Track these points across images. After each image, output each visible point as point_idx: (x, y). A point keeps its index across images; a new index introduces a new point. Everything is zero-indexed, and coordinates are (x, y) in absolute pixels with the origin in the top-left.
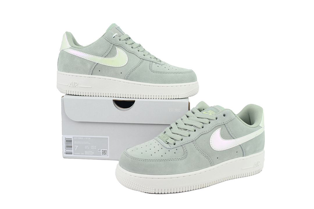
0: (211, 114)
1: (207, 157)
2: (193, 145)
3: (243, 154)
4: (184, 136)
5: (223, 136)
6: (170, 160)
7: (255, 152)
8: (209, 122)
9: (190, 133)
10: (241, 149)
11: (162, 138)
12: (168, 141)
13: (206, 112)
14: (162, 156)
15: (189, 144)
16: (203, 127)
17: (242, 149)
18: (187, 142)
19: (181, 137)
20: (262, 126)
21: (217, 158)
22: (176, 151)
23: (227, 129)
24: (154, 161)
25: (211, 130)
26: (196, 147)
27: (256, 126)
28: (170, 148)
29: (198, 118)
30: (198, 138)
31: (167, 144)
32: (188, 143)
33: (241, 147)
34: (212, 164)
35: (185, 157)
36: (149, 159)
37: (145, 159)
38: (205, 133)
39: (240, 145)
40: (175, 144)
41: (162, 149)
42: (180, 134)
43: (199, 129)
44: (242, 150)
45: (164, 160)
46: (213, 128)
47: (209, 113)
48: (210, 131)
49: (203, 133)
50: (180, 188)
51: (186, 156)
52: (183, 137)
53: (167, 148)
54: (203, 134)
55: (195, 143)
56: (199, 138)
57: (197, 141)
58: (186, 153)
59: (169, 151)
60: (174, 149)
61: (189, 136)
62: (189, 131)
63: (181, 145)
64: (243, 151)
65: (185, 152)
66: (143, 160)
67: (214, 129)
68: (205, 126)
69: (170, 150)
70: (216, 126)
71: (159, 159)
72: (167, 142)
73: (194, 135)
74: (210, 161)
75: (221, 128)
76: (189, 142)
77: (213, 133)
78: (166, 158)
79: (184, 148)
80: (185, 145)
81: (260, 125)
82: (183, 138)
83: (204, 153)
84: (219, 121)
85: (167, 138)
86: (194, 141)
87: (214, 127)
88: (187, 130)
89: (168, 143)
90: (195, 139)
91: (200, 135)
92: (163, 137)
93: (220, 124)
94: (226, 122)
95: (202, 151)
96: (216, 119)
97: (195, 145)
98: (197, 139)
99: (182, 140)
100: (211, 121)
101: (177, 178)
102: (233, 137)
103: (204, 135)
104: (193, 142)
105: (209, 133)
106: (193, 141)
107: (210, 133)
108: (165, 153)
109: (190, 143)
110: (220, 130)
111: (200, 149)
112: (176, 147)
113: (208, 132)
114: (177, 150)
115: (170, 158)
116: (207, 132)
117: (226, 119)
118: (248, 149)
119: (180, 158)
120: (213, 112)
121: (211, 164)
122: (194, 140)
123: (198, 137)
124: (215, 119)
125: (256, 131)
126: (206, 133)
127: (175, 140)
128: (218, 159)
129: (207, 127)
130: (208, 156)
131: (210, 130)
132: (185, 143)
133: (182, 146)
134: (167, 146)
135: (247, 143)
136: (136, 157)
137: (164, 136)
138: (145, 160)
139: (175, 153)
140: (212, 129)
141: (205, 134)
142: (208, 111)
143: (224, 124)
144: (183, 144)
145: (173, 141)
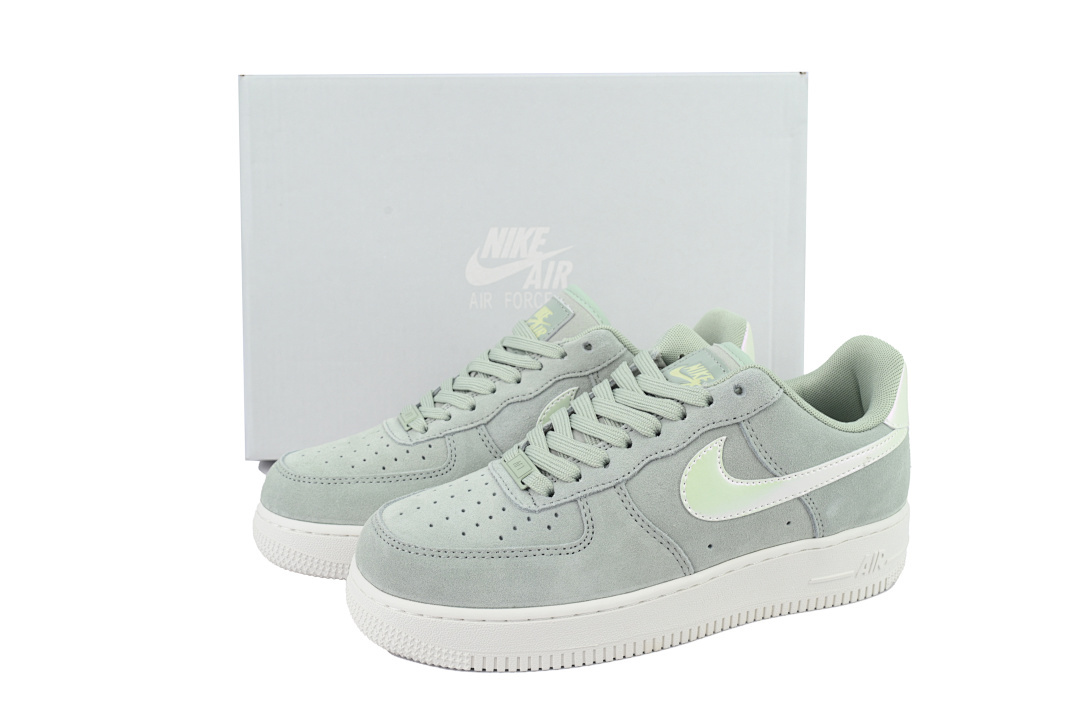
0: (695, 382)
1: (668, 546)
2: (618, 499)
3: (814, 530)
4: (586, 464)
5: (733, 468)
6: (528, 553)
7: (862, 520)
8: (680, 415)
9: (611, 454)
10: (803, 511)
11: (513, 467)
12: (528, 482)
13: (681, 372)
14: (501, 538)
15: (601, 496)
16: (658, 434)
17: (808, 511)
18: (596, 489)
19: (573, 469)
20: (894, 427)
21: (710, 546)
22: (553, 521)
23: (747, 441)
24: (471, 555)
25: (685, 444)
26: (629, 507)
27: (870, 425)
28: (533, 507)
29: (647, 394)
30: (639, 472)
31: (526, 492)
32: (598, 492)
33: (805, 505)
34: (689, 567)
35: (585, 544)
36: (453, 549)
37: (438, 548)
38: (663, 454)
39: (799, 499)
40: (551, 494)
41: (504, 510)
42: (575, 455)
43: (645, 440)
44: (806, 516)
45: (507, 554)
46: (695, 436)
47: (691, 377)
48: (683, 449)
49: (656, 456)
50: (562, 655)
51: (588, 540)
52: (582, 466)
53: (520, 508)
54: (657, 459)
55: (625, 491)
56: (643, 472)
57: (632, 484)
58: (591, 530)
59: (529, 519)
60: (549, 512)
61: (606, 464)
62: (607, 446)
63: (573, 498)
64: (811, 517)
65: (586, 525)
66: (432, 553)
67: (700, 441)
68: (665, 428)
69: (530, 515)
70: (705, 429)
71: (489, 549)
72: (524, 487)
73: (624, 462)
74: (678, 557)
75: (724, 438)
76: (601, 487)
77: (694, 454)
78: (513, 548)
79: (583, 511)
80: (589, 499)
81: (886, 422)
82: (585, 472)
83: (657, 529)
84: (717, 413)
85: (527, 469)
86: (623, 485)
87: (700, 432)
88: (601, 444)
89: (527, 489)
90: (627, 476)
91: (644, 463)
92: (518, 464)
93: (722, 424)
94: (746, 417)
95: (651, 524)
96: (710, 403)
97: (624, 499)
98: (634, 476)
99: (578, 480)
100: (690, 412)
101: (553, 620)
102: (772, 469)
103: (660, 462)
104: (618, 488)
105: (679, 454)
106: (619, 483)
107: (682, 454)
108: (515, 528)
109: (606, 493)
110: (722, 443)
111: (641, 514)
112: (554, 504)
113: (677, 452)
114: (556, 515)
115: (530, 547)
116: (672, 451)
117: (746, 403)
118: (832, 511)
119: (564, 545)
120: (704, 373)
121: (685, 568)
122: (620, 480)
123: (636, 470)
124: (704, 403)
125: (866, 445)
126: (668, 456)
127: (555, 479)
128: (711, 550)
129: (675, 433)
130: (671, 540)
131: (681, 447)
132: (587, 492)
133: (575, 501)
134: (525, 500)
135: (828, 491)
136: (406, 543)
137: (519, 459)
138: (436, 554)
139: (549, 527)
140: (689, 441)
141: (662, 458)
142: (688, 365)
143: (738, 424)
144: (579, 495)
145: (546, 483)
